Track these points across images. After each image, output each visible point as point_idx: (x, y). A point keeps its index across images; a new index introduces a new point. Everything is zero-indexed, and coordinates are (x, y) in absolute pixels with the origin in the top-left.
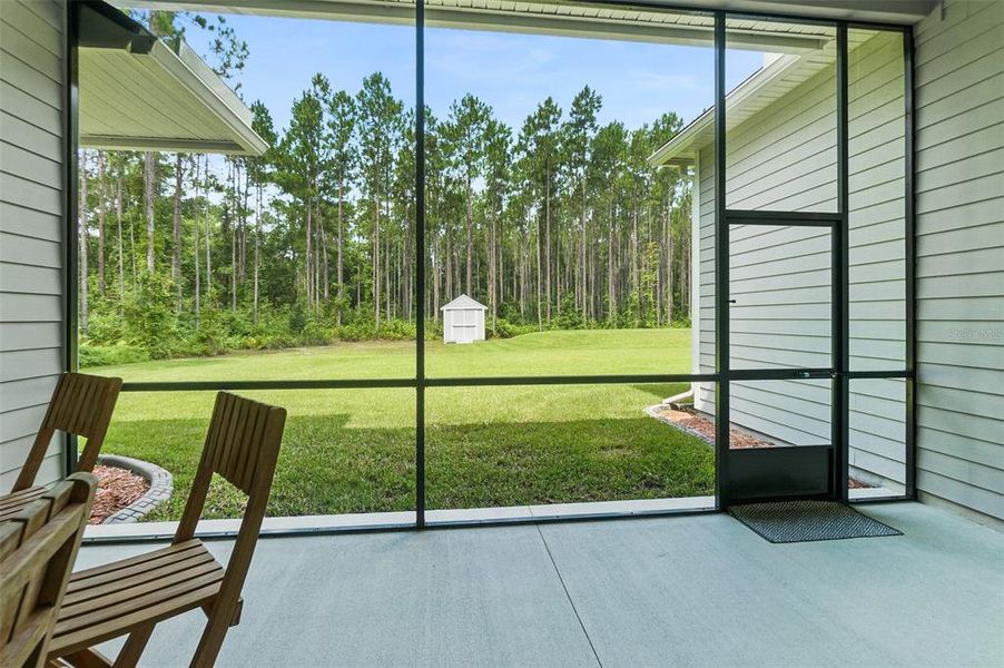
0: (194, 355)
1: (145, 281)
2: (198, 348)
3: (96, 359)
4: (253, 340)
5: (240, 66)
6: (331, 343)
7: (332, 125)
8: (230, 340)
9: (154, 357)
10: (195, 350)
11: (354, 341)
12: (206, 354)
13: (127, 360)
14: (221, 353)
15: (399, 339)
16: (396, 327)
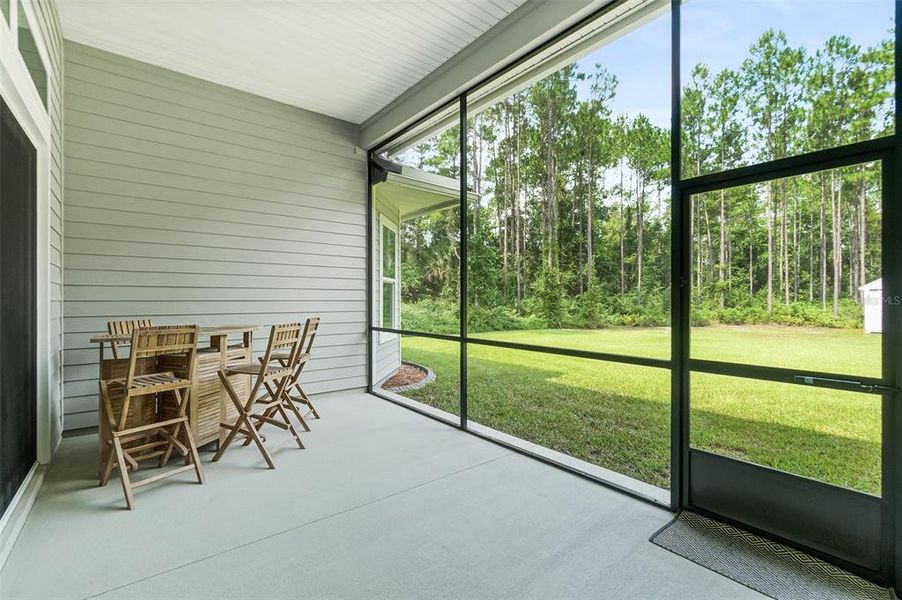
0: (580, 327)
1: (546, 274)
2: (582, 322)
3: (516, 325)
4: (629, 318)
5: (613, 95)
6: (708, 325)
7: (713, 109)
8: (611, 318)
9: (550, 327)
10: (580, 324)
11: (737, 324)
12: (587, 327)
13: (535, 326)
14: (600, 327)
15: (799, 325)
16: (796, 311)
